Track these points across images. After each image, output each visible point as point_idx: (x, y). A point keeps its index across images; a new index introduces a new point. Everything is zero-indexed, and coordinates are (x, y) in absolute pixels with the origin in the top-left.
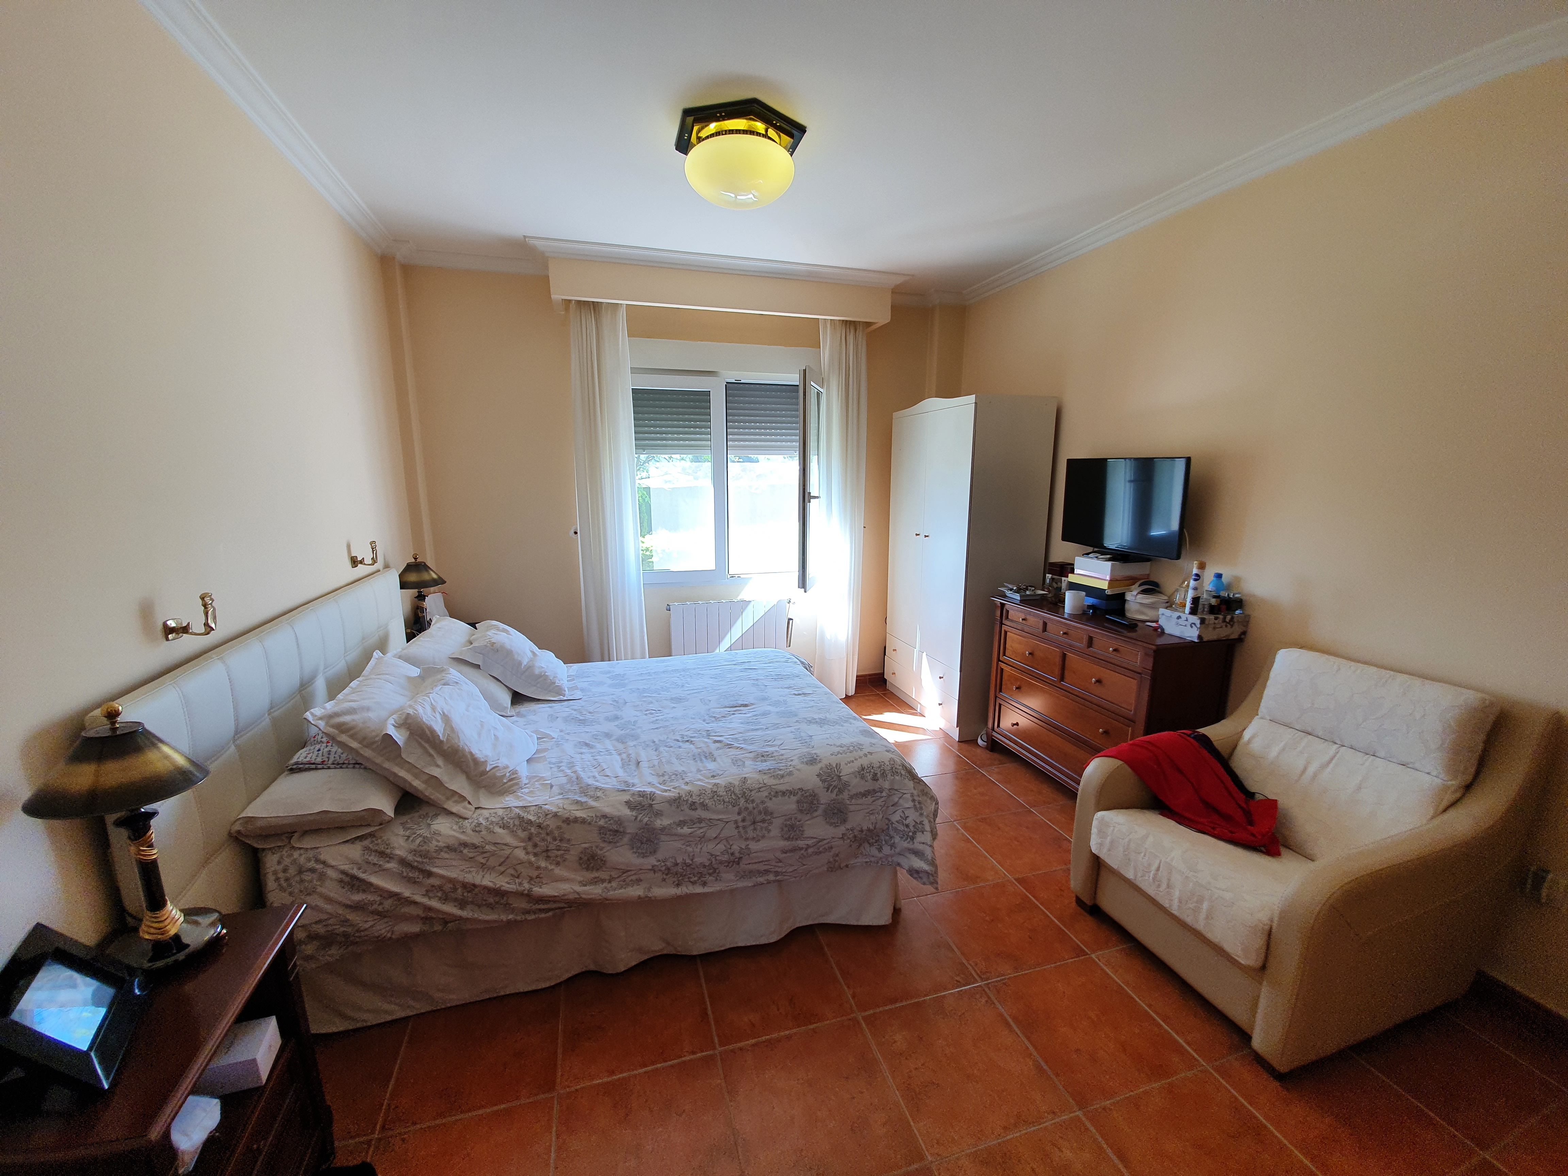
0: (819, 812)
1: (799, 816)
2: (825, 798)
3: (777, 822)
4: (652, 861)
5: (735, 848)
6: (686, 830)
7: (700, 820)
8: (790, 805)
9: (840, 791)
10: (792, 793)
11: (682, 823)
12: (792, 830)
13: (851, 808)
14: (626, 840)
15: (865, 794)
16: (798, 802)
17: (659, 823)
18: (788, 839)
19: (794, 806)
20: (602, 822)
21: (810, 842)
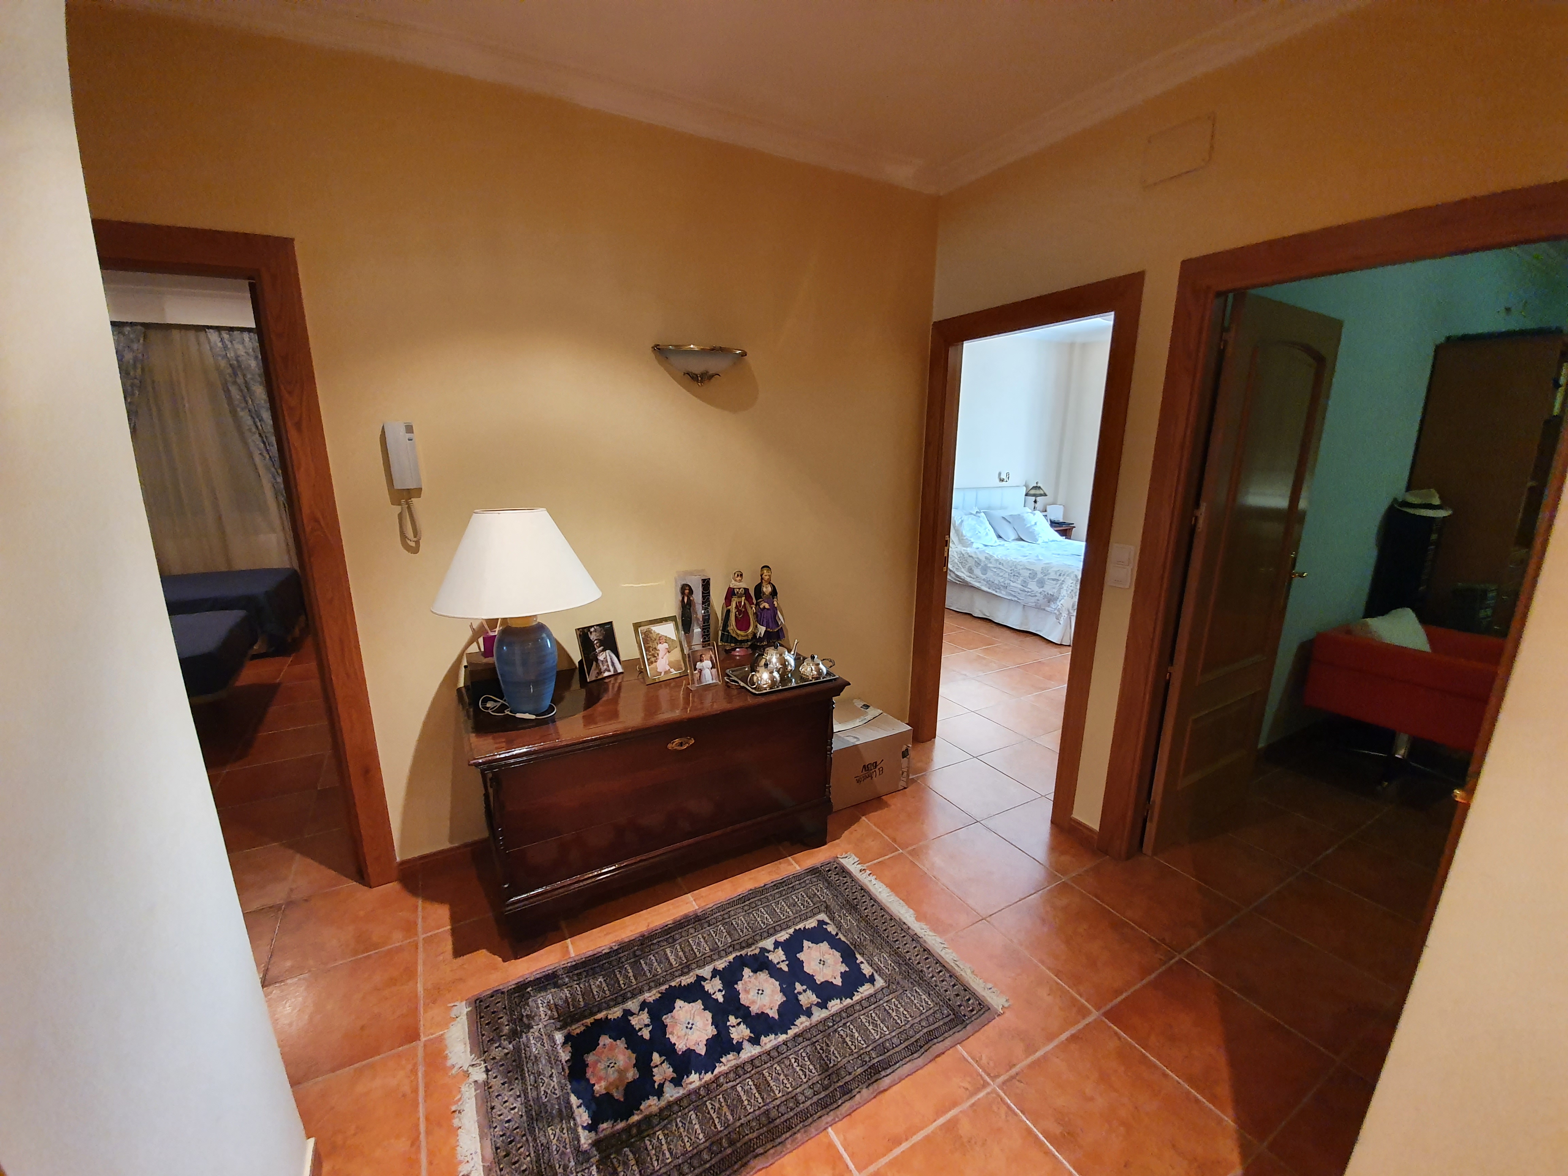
0: (1035, 580)
1: (1029, 579)
2: (1040, 576)
3: (1021, 578)
4: (984, 577)
5: (1006, 582)
6: (995, 570)
7: (1000, 569)
8: (1026, 574)
9: (1045, 576)
10: (1030, 570)
11: (995, 568)
12: (1025, 583)
13: (1046, 583)
14: (980, 567)
15: (1053, 580)
16: (1030, 573)
17: (989, 565)
18: (1022, 586)
19: (1028, 575)
20: (976, 560)
21: (1029, 590)
